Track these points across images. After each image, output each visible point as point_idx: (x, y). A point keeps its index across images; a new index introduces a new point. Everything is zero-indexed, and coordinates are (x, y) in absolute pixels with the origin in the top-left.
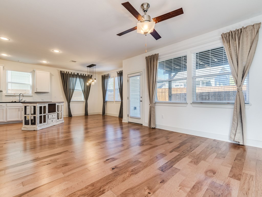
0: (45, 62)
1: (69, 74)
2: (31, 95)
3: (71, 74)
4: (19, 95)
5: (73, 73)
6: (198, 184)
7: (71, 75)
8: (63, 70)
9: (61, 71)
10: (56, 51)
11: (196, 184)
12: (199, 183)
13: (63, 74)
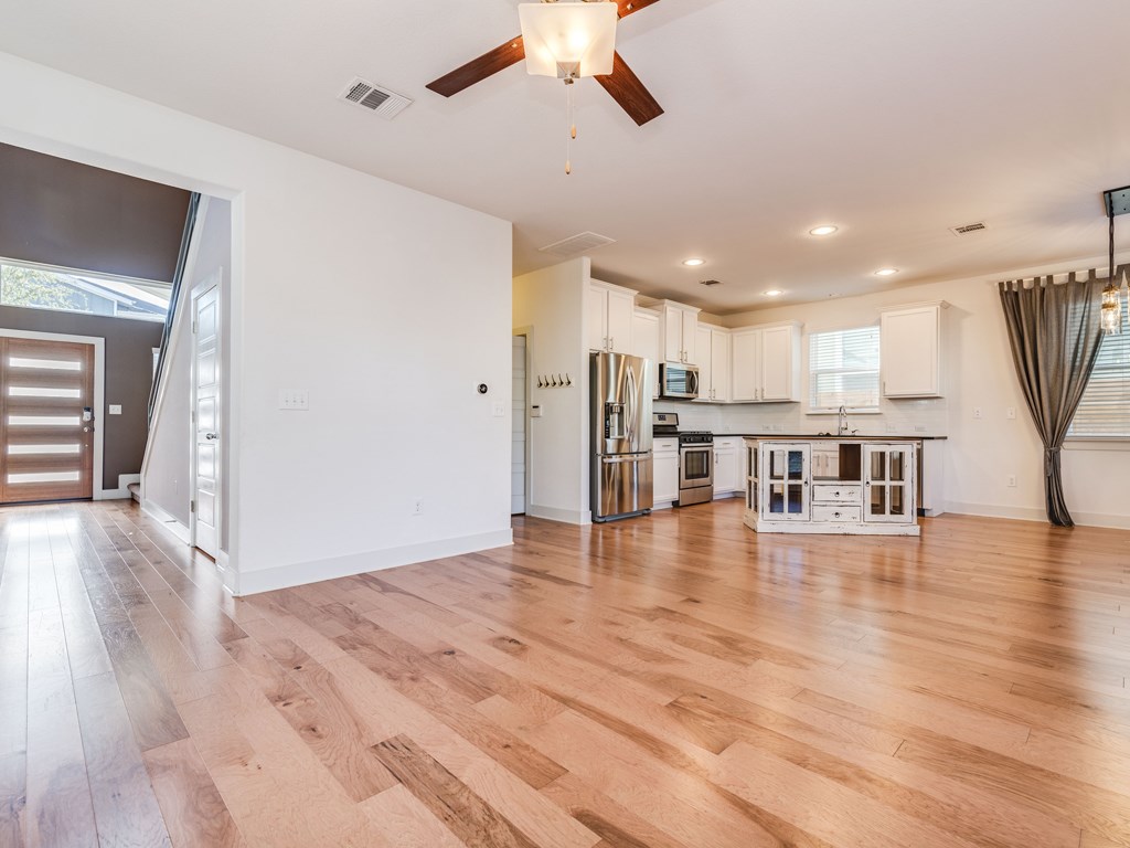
0: (886, 273)
1: (1058, 286)
2: (877, 410)
3: (1065, 286)
4: (838, 411)
5: (1082, 277)
6: (218, 826)
7: (1071, 289)
8: (1012, 276)
9: (1001, 285)
10: (823, 231)
11: (226, 819)
12: (221, 829)
13: (1016, 294)
